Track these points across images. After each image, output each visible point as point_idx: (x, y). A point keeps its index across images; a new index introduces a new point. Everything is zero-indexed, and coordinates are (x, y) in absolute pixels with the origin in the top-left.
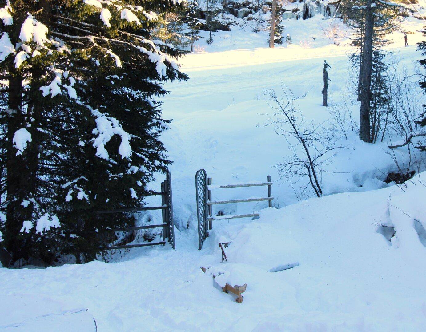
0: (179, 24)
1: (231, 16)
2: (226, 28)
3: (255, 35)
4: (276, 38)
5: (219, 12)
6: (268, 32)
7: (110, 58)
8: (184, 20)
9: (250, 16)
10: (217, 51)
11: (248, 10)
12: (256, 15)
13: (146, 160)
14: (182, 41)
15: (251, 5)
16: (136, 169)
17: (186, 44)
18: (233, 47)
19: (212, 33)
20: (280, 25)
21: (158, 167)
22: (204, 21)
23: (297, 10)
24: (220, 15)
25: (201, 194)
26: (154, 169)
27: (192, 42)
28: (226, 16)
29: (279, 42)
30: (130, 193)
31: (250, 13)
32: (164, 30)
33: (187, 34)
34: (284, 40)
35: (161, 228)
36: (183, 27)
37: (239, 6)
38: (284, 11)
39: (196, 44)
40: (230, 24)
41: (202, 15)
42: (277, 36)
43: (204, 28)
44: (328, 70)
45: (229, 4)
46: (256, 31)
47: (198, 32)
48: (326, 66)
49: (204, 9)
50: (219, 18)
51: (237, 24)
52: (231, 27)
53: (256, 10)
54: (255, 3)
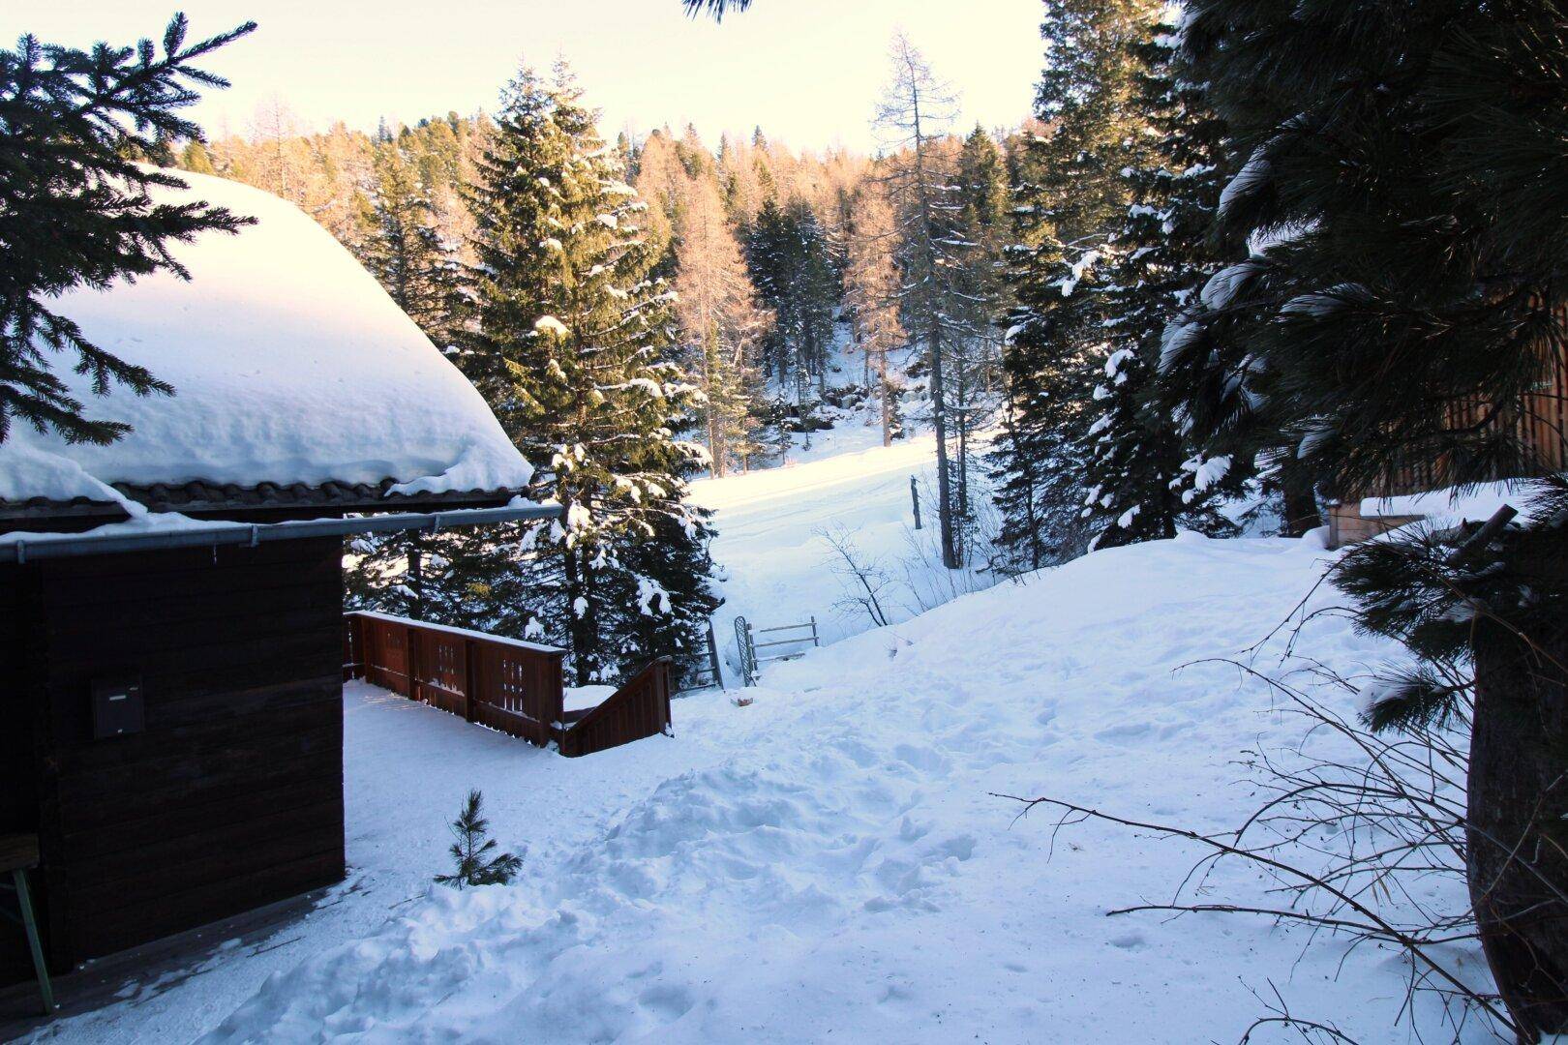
0: (763, 430)
1: (833, 409)
2: (827, 426)
3: (867, 430)
4: (893, 431)
5: (816, 404)
6: (881, 426)
7: (644, 529)
8: (768, 423)
9: (858, 404)
10: (817, 460)
11: (855, 396)
12: (866, 403)
13: (688, 613)
14: (770, 452)
15: (858, 390)
16: (679, 621)
17: (775, 455)
18: (839, 451)
19: (810, 434)
20: (899, 413)
21: (701, 619)
22: (797, 420)
23: (921, 388)
24: (818, 409)
25: (742, 638)
26: (696, 621)
27: (783, 451)
28: (826, 409)
29: (899, 436)
30: (675, 642)
31: (859, 400)
32: (743, 443)
33: (776, 442)
34: (907, 432)
35: (711, 673)
36: (768, 434)
37: (842, 393)
38: (904, 391)
39: (789, 453)
40: (833, 419)
41: (794, 412)
42: (896, 428)
43: (797, 428)
44: (917, 486)
45: (828, 392)
46: (868, 424)
47: (789, 437)
48: (914, 481)
49: (795, 404)
50: (817, 413)
51: (842, 418)
52: (834, 423)
53: (866, 395)
54: (863, 386)
